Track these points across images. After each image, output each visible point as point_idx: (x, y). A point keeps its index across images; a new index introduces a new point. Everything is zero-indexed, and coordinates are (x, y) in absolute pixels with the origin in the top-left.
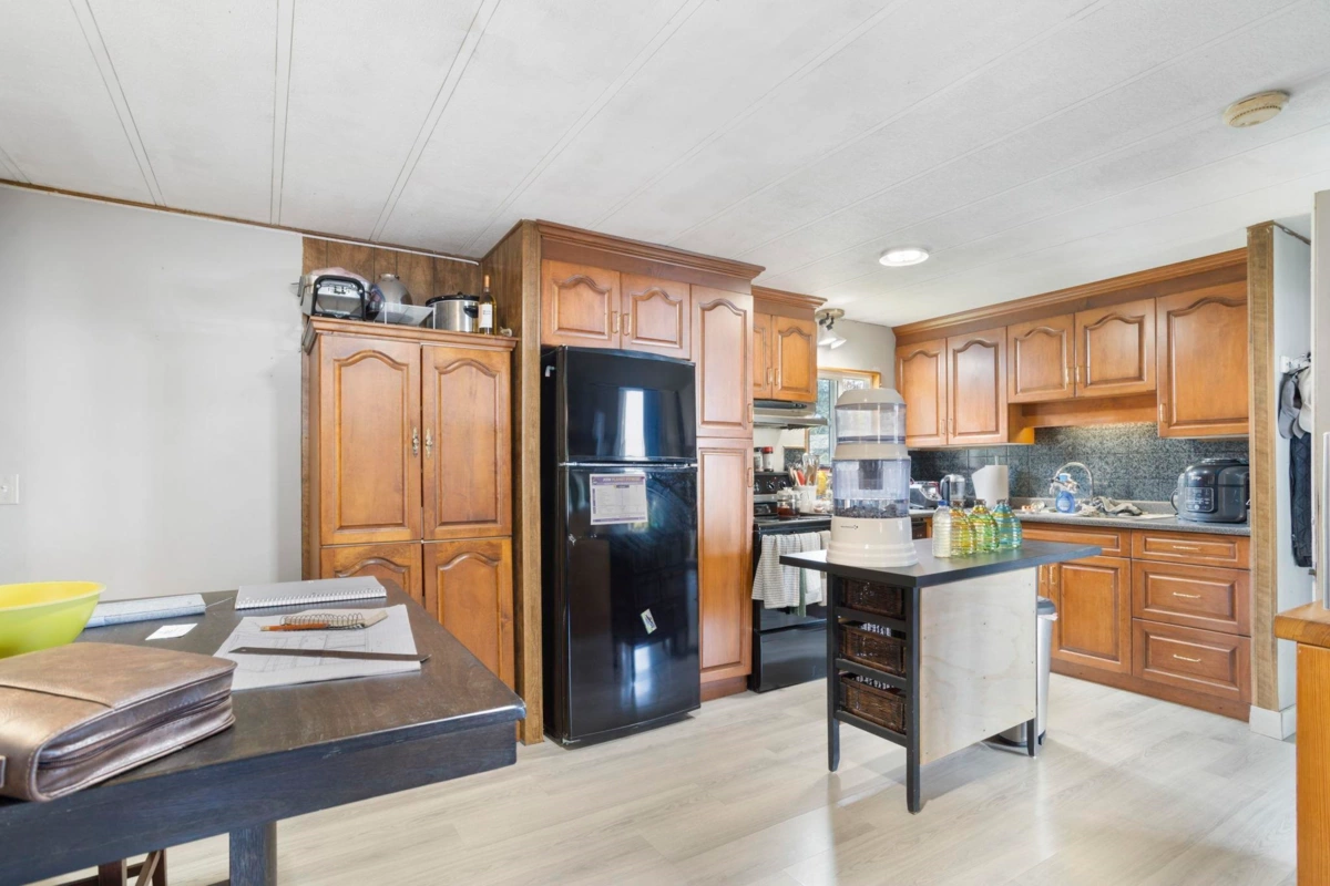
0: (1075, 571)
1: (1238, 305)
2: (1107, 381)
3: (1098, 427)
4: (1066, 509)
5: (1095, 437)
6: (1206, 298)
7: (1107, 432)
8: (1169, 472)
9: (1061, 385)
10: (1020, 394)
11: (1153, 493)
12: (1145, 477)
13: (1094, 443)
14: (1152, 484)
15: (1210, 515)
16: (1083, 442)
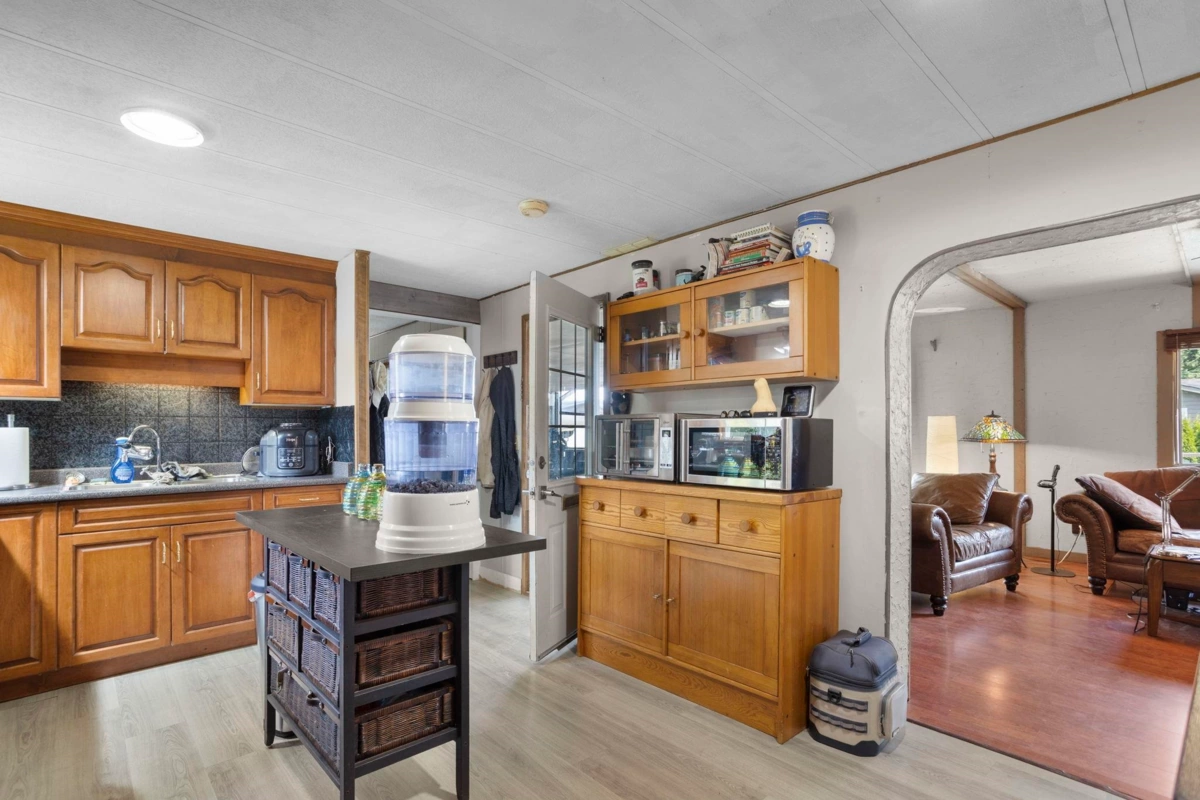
0: (204, 541)
1: (313, 302)
2: (202, 342)
3: (154, 386)
4: (126, 478)
5: (150, 398)
6: (290, 289)
7: (164, 393)
8: (228, 435)
9: (146, 337)
10: (80, 337)
11: (213, 455)
12: (205, 441)
13: (149, 404)
14: (213, 447)
15: (296, 471)
16: (134, 402)
